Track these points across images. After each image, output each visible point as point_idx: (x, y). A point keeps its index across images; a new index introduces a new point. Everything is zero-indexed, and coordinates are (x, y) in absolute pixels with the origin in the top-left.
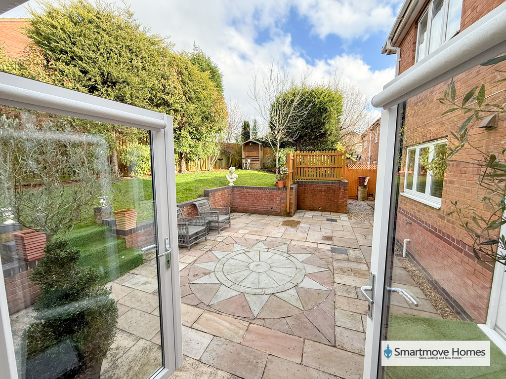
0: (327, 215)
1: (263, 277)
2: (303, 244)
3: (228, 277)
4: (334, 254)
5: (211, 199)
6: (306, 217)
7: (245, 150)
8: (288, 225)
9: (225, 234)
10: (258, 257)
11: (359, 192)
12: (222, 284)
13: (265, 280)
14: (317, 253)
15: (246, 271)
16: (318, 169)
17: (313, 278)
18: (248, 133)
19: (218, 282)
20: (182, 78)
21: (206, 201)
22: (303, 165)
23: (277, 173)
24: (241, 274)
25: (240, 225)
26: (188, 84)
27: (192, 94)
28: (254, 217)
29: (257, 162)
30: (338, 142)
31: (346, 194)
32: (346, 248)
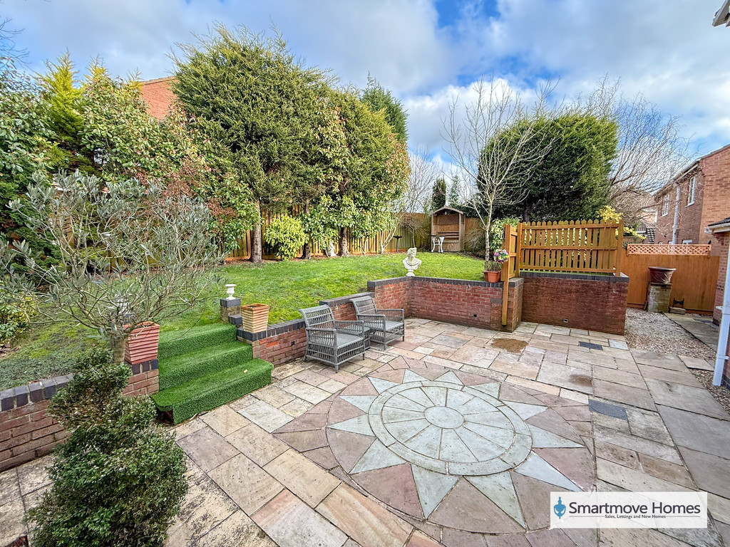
0: (582, 335)
1: (449, 438)
2: (529, 385)
3: (388, 427)
4: (595, 413)
5: (377, 295)
6: (539, 336)
7: (436, 223)
8: (503, 347)
9: (394, 351)
10: (443, 399)
11: (651, 297)
12: (376, 437)
13: (451, 446)
14: (559, 408)
15: (420, 422)
16: (565, 253)
17: (549, 458)
18: (443, 197)
19: (371, 434)
20: (346, 122)
21: (369, 298)
22: (535, 246)
23: (487, 259)
24: (410, 425)
25: (420, 339)
26: (354, 130)
27: (360, 145)
28: (444, 328)
29: (455, 241)
30: (607, 207)
31: (624, 298)
32: (624, 406)
